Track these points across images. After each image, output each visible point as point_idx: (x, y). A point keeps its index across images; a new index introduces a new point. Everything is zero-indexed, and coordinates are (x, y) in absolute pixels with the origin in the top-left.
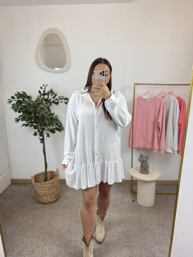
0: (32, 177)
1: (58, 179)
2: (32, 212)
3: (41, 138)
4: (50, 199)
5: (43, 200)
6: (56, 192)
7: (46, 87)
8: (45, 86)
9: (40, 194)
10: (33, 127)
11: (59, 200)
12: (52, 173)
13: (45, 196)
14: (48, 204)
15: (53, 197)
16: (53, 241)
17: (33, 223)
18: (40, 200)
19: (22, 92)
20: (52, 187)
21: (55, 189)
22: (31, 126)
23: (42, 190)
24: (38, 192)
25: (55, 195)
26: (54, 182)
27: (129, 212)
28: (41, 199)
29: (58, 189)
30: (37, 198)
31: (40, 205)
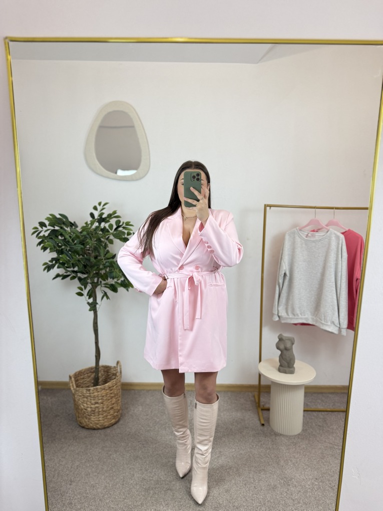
0: (70, 377)
1: (120, 381)
2: (69, 446)
3: (91, 300)
4: (103, 420)
5: (91, 423)
6: (116, 407)
7: (105, 207)
8: (102, 204)
9: (84, 410)
10: (76, 279)
11: (121, 422)
12: (107, 369)
13: (94, 414)
14: (100, 431)
15: (108, 417)
16: (112, 501)
17: (72, 467)
18: (85, 421)
19: (60, 215)
20: (108, 396)
21: (114, 400)
22: (73, 278)
23: (90, 402)
24: (82, 407)
25: (115, 412)
26: (113, 386)
27: (256, 446)
28: (87, 420)
29: (120, 401)
30: (79, 418)
31: (84, 433)
